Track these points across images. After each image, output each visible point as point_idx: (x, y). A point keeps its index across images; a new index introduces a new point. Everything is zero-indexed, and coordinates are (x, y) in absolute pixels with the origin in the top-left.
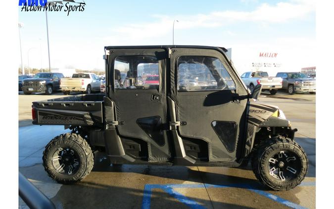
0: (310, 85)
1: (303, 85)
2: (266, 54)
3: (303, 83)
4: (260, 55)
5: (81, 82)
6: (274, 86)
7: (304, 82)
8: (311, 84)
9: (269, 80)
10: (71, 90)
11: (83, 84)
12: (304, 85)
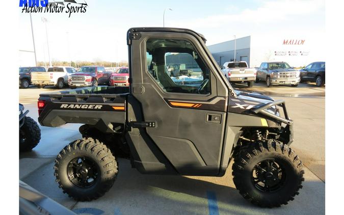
0: (287, 77)
1: (279, 77)
2: (291, 42)
3: (279, 74)
4: (284, 43)
5: (50, 75)
6: (246, 78)
7: (281, 73)
8: (288, 75)
9: (241, 72)
10: (41, 83)
11: (51, 78)
12: (281, 76)
